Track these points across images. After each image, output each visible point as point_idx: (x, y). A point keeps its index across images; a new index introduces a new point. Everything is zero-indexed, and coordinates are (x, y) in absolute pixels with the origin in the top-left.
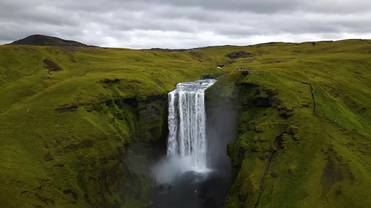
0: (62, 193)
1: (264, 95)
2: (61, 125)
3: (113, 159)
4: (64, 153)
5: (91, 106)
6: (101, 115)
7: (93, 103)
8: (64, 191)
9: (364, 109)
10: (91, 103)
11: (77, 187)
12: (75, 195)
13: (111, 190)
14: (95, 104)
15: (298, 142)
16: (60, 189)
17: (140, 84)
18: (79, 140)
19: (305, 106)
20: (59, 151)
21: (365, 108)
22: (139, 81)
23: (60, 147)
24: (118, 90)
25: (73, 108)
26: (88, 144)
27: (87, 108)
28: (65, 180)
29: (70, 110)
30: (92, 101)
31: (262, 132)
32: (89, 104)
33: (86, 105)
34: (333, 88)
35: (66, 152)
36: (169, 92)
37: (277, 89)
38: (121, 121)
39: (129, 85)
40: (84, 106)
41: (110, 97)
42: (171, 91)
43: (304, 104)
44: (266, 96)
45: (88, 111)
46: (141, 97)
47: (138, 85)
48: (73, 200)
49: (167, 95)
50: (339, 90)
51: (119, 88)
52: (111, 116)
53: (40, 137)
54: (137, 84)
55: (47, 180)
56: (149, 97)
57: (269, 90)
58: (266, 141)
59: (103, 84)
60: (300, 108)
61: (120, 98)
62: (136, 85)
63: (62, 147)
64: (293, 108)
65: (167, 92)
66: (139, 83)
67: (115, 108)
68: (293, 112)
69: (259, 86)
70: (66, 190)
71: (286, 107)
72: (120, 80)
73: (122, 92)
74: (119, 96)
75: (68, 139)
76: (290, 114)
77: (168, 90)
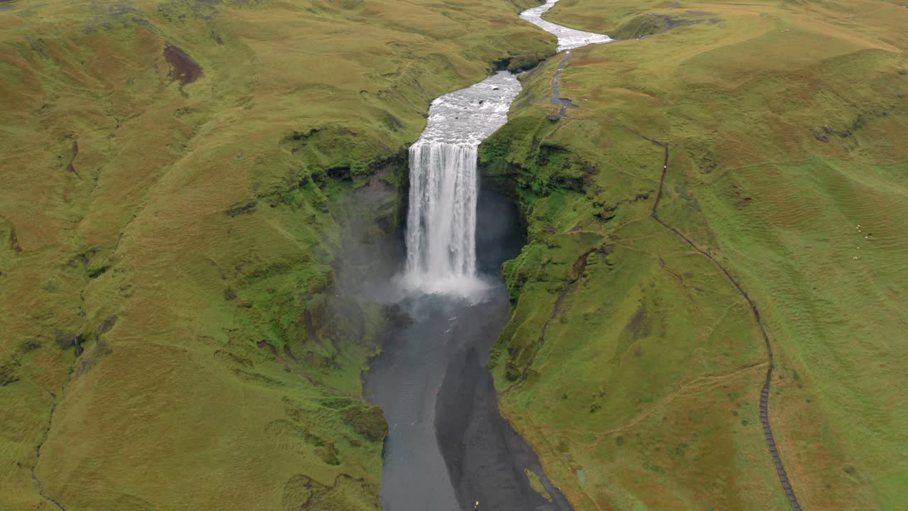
0: (256, 347)
1: (575, 173)
2: (237, 239)
3: (320, 292)
4: (248, 285)
5: (275, 197)
6: (293, 209)
7: (279, 190)
8: (258, 343)
9: (747, 199)
10: (276, 192)
11: (272, 338)
12: (273, 349)
13: (320, 336)
14: (282, 192)
15: (611, 267)
16: (252, 340)
17: (356, 138)
18: (266, 264)
19: (642, 198)
20: (241, 284)
21: (750, 199)
22: (353, 131)
23: (240, 276)
24: (316, 152)
25: (250, 206)
26: (279, 269)
27: (271, 201)
28: (257, 327)
29: (246, 211)
30: (276, 187)
31: (558, 247)
32: (272, 194)
33: (269, 196)
34: (709, 153)
35: (250, 283)
36: (410, 144)
37: (599, 163)
38: (325, 215)
39: (336, 140)
40: (265, 199)
41: (305, 172)
42: (414, 143)
43: (641, 193)
44: (581, 174)
45: (272, 206)
46: (358, 166)
47: (353, 139)
48: (273, 356)
49: (407, 152)
50: (718, 156)
51: (318, 147)
52: (309, 209)
53: (213, 264)
54: (350, 137)
55: (234, 330)
56: (372, 165)
57: (586, 162)
58: (562, 263)
59: (290, 143)
60: (630, 202)
61: (321, 169)
62: (348, 140)
63: (244, 276)
64: (618, 204)
65: (406, 144)
66: (354, 134)
67: (314, 193)
68: (616, 211)
69: (569, 152)
70: (260, 340)
71: (605, 202)
72: (318, 131)
73: (325, 156)
74: (318, 165)
75: (250, 262)
76: (609, 216)
77: (408, 141)
